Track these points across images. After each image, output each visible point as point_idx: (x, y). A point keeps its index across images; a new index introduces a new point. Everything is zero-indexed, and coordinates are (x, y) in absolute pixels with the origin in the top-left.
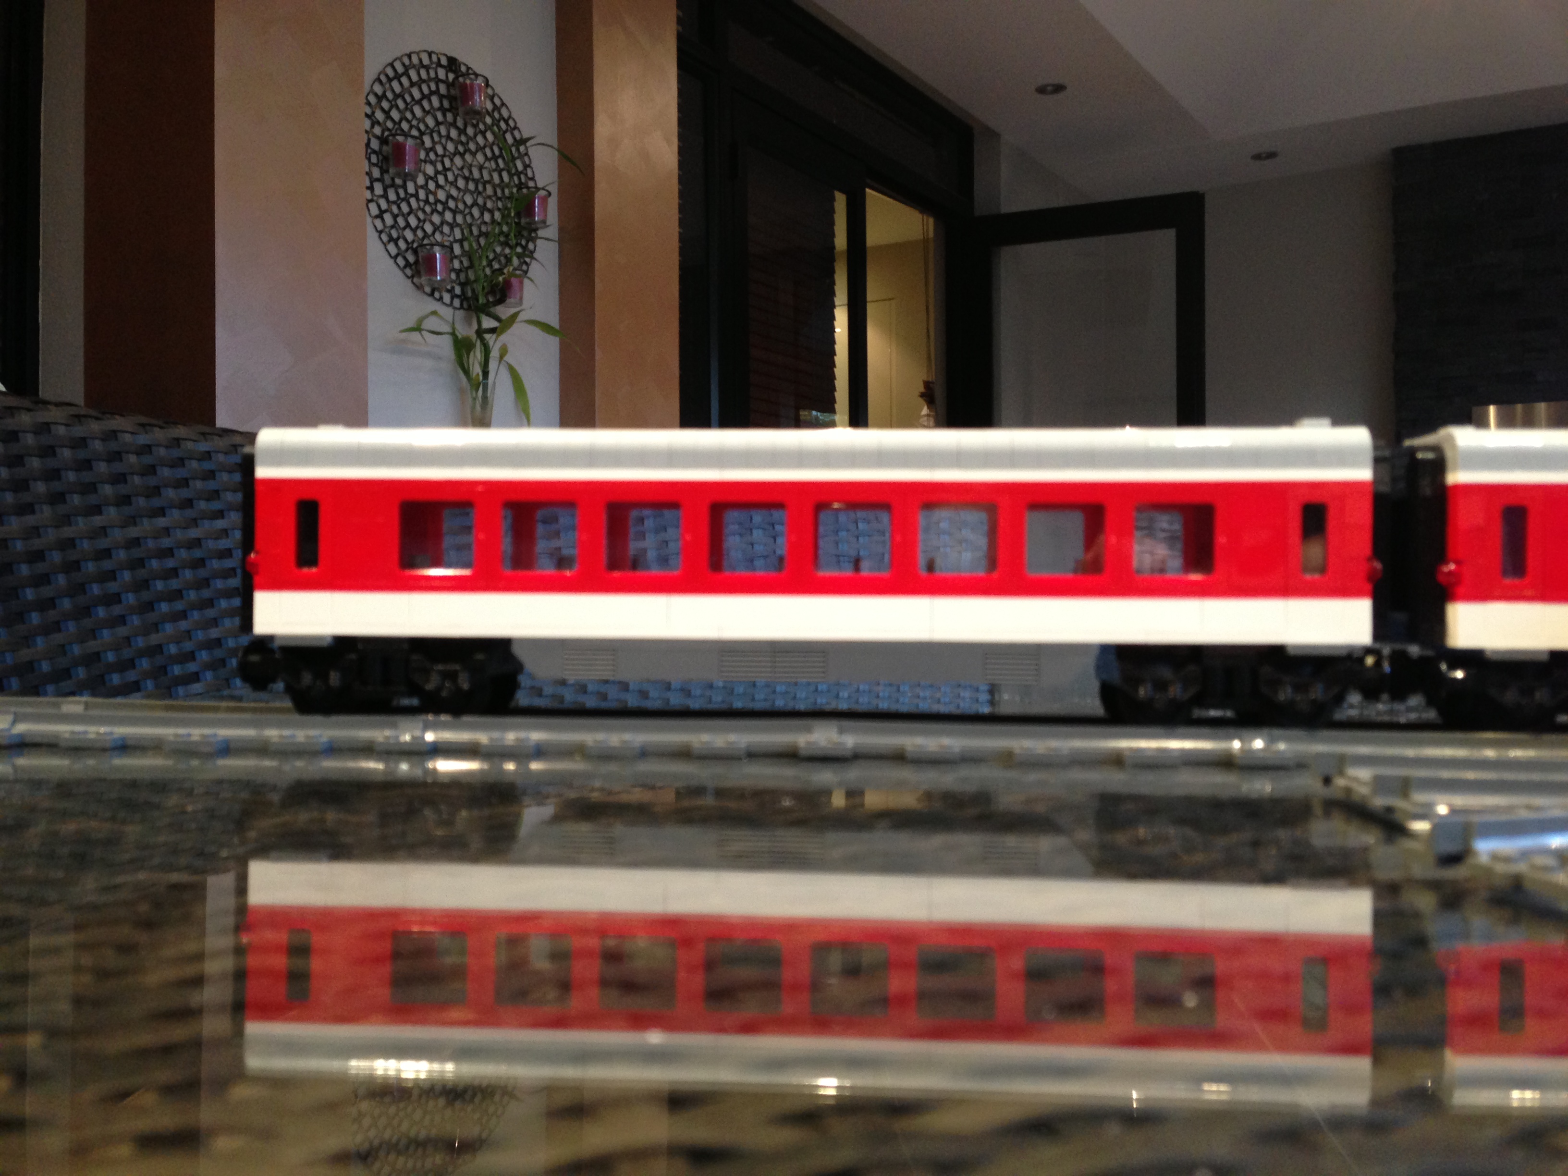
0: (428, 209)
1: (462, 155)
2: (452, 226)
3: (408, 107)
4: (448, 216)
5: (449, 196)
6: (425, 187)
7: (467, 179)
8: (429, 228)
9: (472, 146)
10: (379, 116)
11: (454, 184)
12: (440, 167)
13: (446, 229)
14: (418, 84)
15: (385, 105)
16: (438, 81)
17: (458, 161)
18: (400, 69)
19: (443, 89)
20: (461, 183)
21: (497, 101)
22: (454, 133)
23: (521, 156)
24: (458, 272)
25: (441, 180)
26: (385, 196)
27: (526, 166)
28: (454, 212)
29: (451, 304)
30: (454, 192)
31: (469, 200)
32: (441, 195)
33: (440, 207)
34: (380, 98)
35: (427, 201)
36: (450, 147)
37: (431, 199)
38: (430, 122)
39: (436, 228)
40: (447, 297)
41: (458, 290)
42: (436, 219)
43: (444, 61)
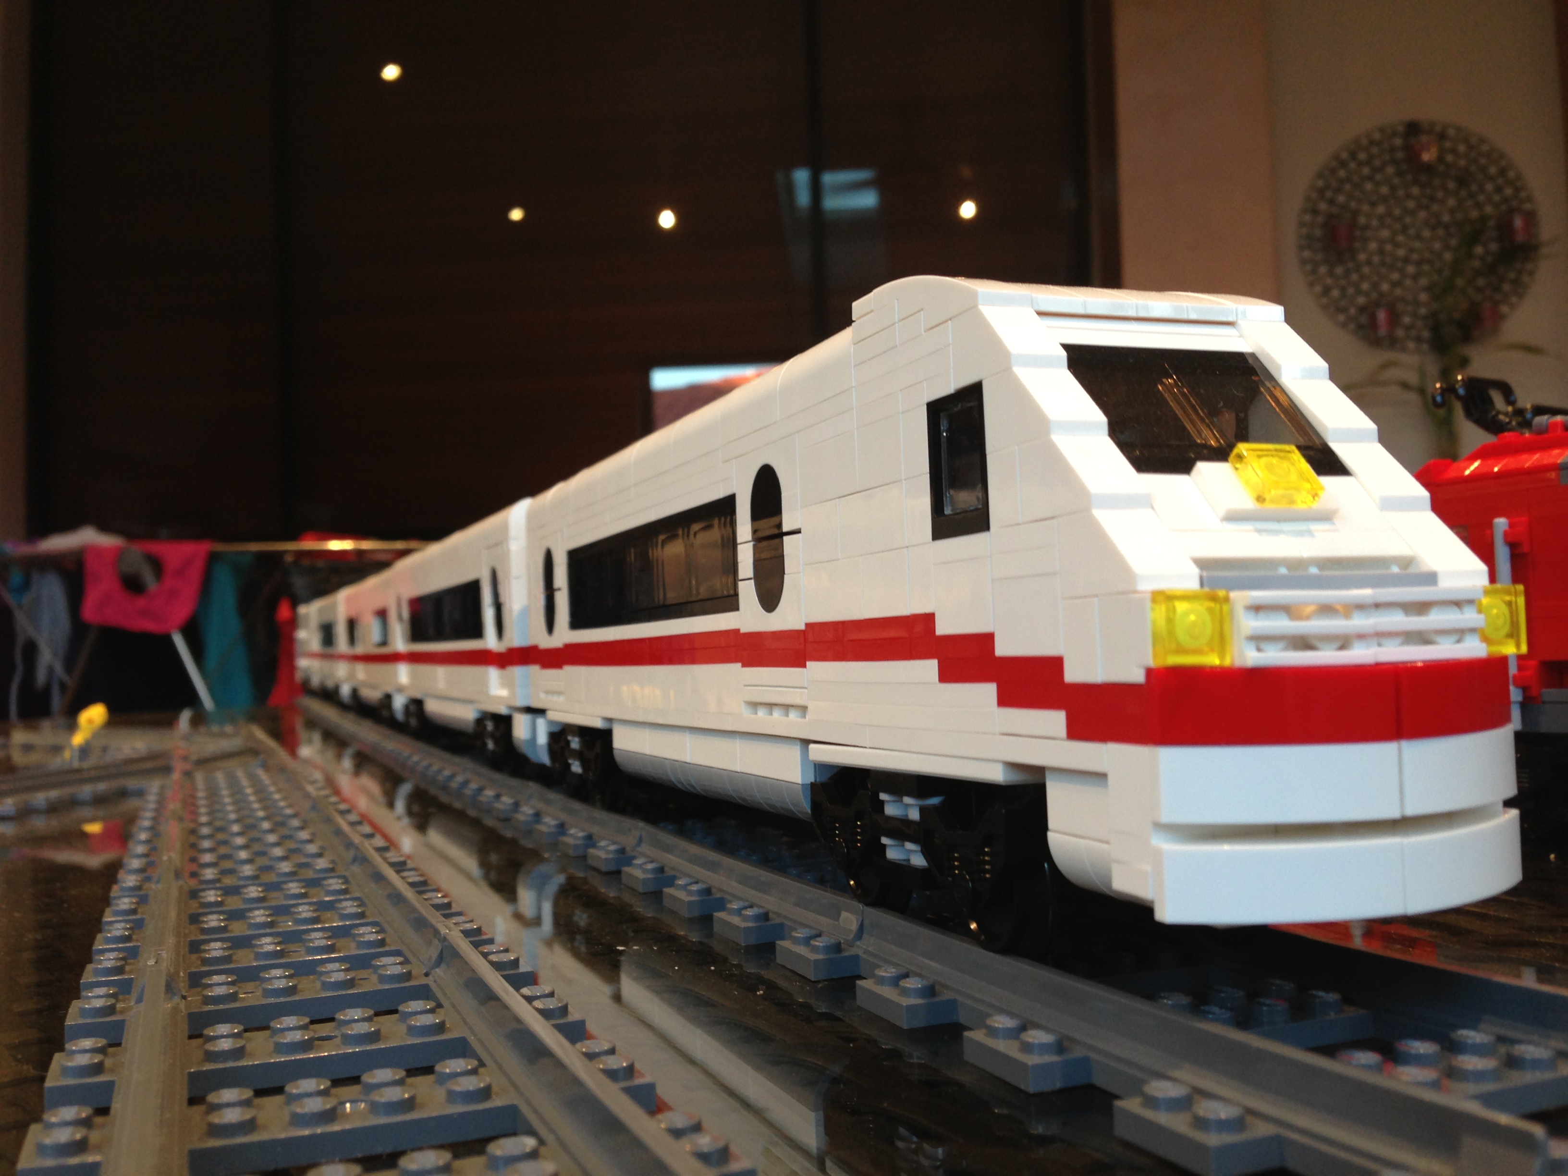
0: (1383, 270)
1: (1427, 208)
2: (1415, 278)
3: (1357, 187)
4: (1411, 269)
5: (1412, 250)
6: (1381, 252)
7: (1433, 228)
8: (1385, 287)
9: (1440, 194)
10: (1323, 206)
11: (1418, 237)
12: (1398, 226)
13: (1408, 282)
14: (1368, 163)
15: (1329, 194)
16: (1392, 150)
17: (1423, 214)
18: (1344, 155)
19: (1400, 155)
20: (1427, 233)
21: (1474, 140)
22: (1415, 191)
23: (1510, 183)
24: (1425, 318)
25: (1400, 238)
26: (1331, 274)
27: (1518, 190)
28: (1418, 264)
29: (1418, 351)
30: (1417, 245)
31: (1437, 246)
32: (1401, 252)
33: (1399, 264)
34: (1321, 191)
35: (1383, 264)
36: (1411, 204)
37: (1388, 259)
38: (1385, 190)
39: (1394, 285)
40: (1411, 345)
41: (1426, 334)
42: (1395, 276)
43: (1401, 129)
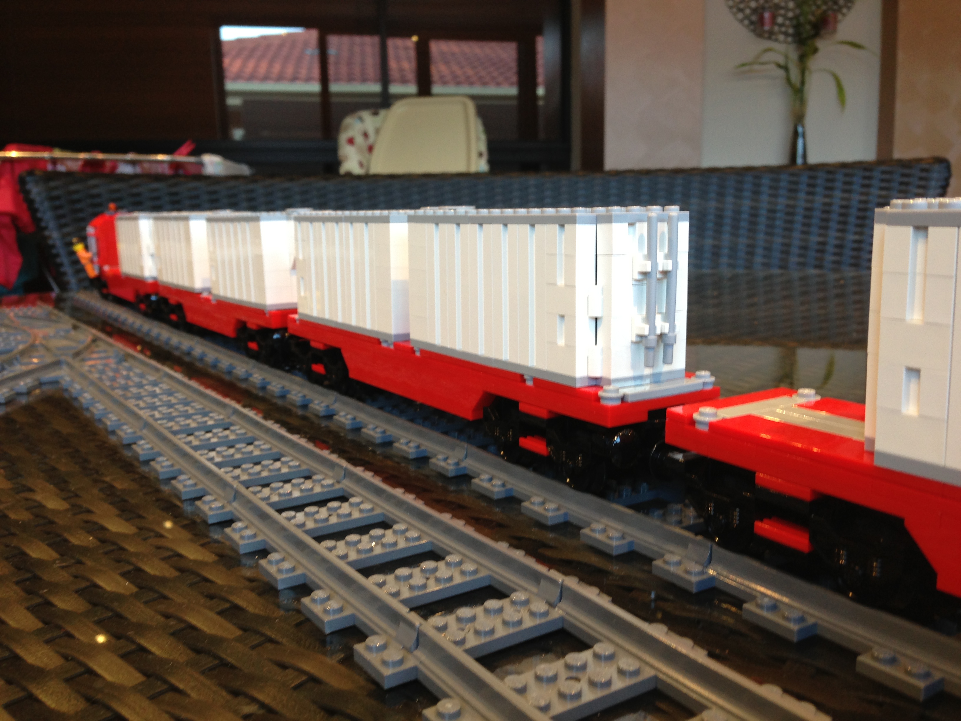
29: (785, 42)
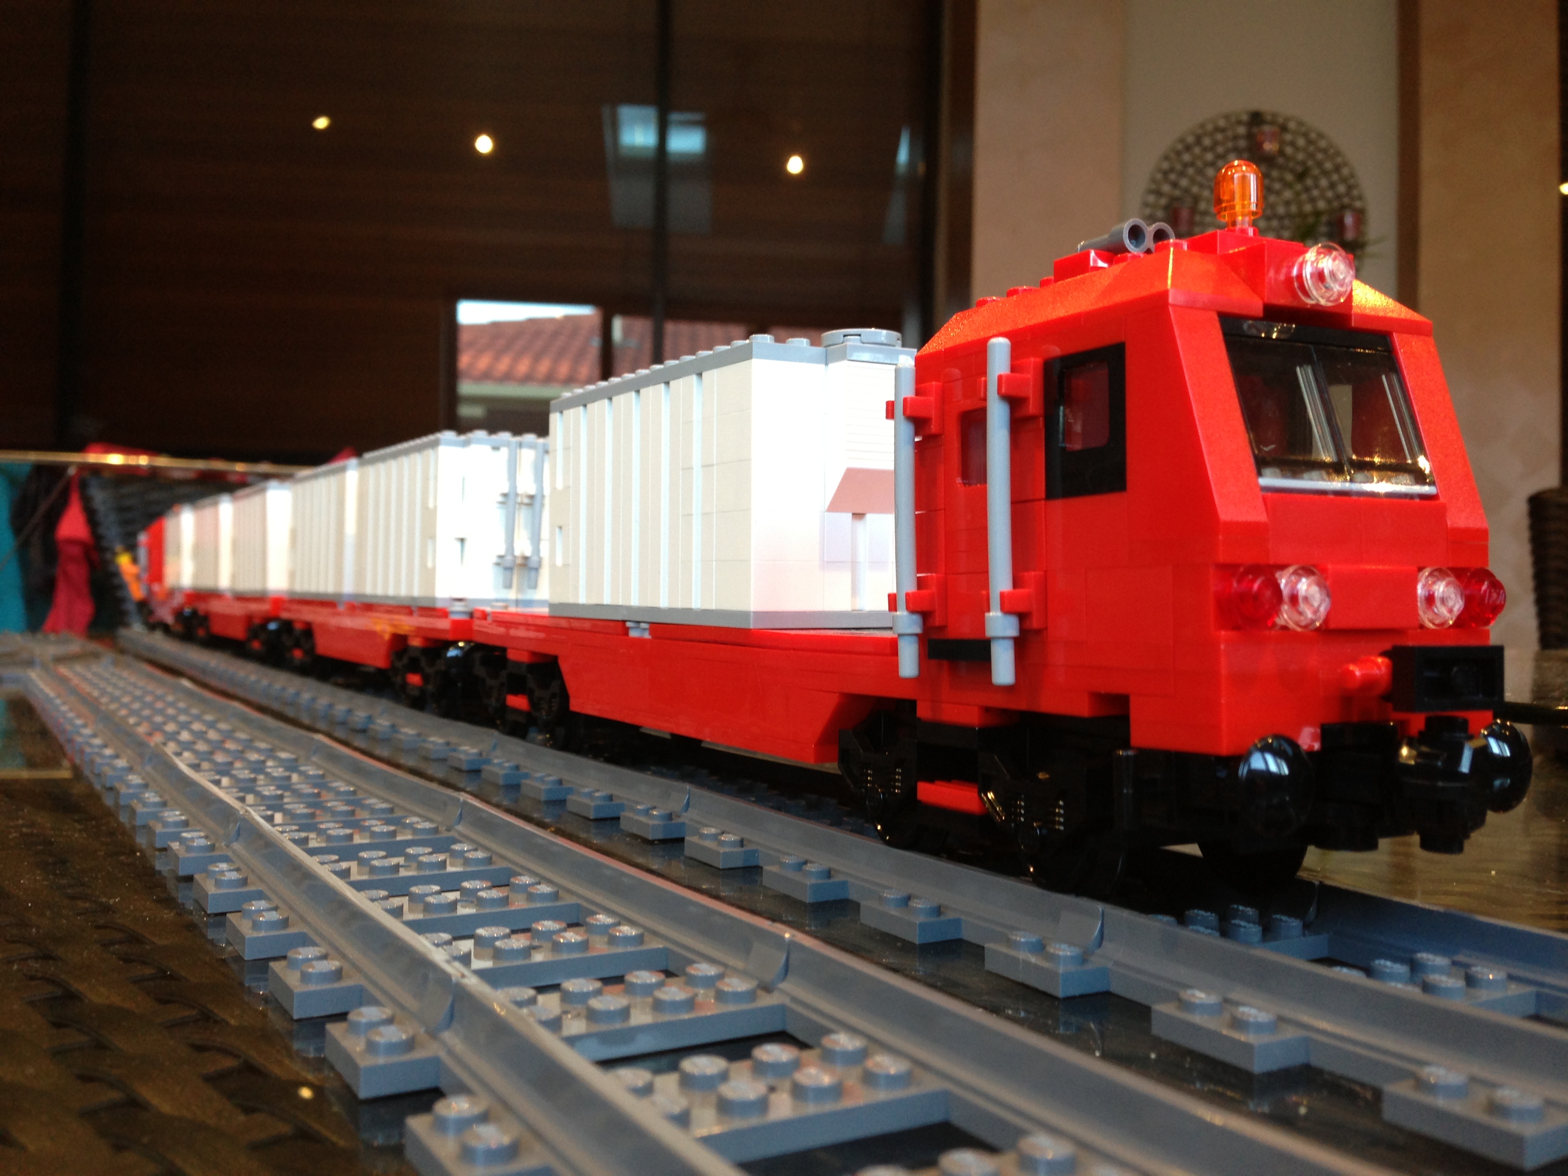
3: (1200, 172)
9: (1277, 186)
10: (1166, 188)
14: (1212, 149)
15: (1173, 177)
16: (1236, 138)
18: (1190, 139)
19: (1242, 143)
21: (1313, 136)
23: (1344, 180)
27: (1350, 188)
34: (1165, 173)
43: (1245, 118)
